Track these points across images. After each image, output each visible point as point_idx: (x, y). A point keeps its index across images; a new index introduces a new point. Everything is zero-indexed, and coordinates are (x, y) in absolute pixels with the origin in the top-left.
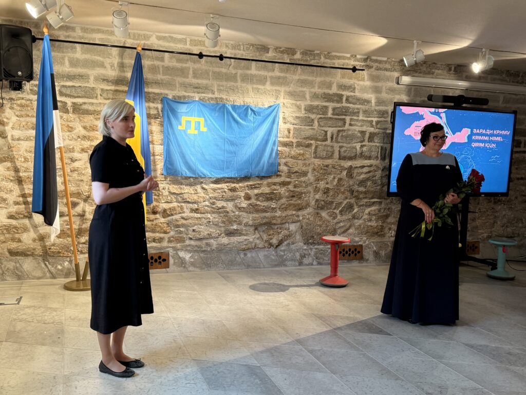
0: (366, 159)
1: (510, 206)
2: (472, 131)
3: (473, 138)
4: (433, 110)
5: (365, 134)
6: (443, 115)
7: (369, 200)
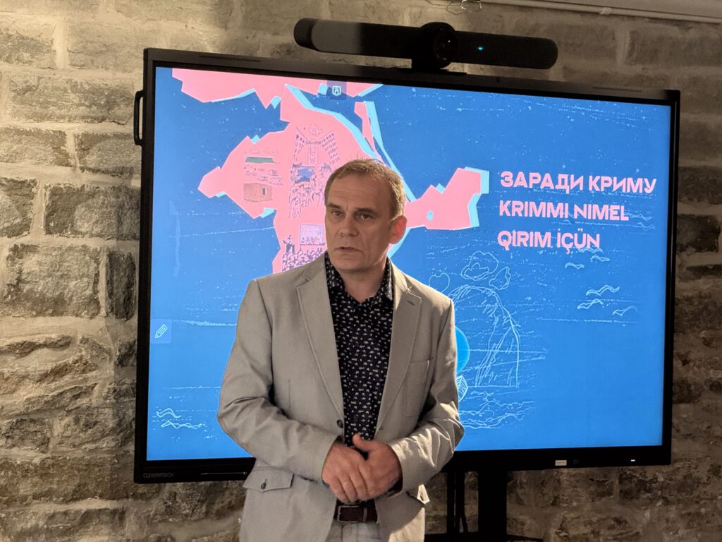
0: (39, 314)
1: (693, 509)
2: (494, 181)
3: (503, 208)
4: (321, 86)
5: (32, 196)
6: (368, 110)
7: (62, 508)
